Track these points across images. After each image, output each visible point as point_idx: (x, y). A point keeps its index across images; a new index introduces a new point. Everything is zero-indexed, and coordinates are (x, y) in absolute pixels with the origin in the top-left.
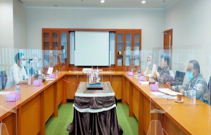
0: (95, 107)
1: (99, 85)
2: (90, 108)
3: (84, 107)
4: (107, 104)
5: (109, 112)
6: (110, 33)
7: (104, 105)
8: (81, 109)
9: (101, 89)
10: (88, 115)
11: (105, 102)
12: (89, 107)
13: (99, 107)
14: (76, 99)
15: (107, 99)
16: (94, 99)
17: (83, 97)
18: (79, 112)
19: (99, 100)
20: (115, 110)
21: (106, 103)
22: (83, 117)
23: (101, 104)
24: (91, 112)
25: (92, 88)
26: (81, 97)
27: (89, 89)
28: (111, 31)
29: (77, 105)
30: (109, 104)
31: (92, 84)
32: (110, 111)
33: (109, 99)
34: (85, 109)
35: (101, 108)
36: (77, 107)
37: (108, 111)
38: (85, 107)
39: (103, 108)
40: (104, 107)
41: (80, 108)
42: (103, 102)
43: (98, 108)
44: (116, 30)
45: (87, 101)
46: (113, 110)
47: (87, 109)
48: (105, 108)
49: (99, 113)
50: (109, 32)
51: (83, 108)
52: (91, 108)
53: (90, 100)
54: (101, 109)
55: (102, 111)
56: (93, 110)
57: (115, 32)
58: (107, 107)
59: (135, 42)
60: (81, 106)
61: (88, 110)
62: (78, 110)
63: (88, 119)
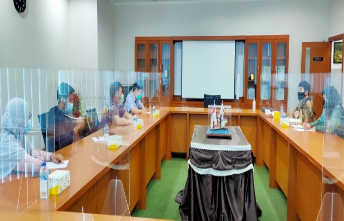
0: (221, 168)
1: (226, 131)
2: (213, 168)
3: (204, 166)
4: (239, 163)
5: (241, 176)
6: (237, 43)
7: (235, 165)
8: (199, 169)
9: (229, 138)
10: (210, 180)
11: (236, 159)
12: (211, 167)
13: (227, 168)
14: (193, 151)
15: (239, 155)
16: (219, 153)
17: (203, 150)
18: (197, 173)
19: (226, 156)
20: (251, 174)
21: (237, 162)
22: (202, 182)
23: (229, 163)
24: (214, 175)
25: (216, 135)
26: (201, 149)
27: (210, 137)
28: (239, 40)
29: (193, 161)
30: (242, 163)
31: (215, 130)
32: (244, 176)
33: (241, 155)
34: (206, 170)
35: (230, 169)
36: (194, 164)
37: (241, 174)
38: (206, 165)
39: (234, 170)
40: (234, 168)
41: (199, 167)
42: (233, 159)
43: (225, 169)
44: (247, 37)
45: (209, 157)
46: (248, 174)
47: (208, 169)
48: (236, 170)
49: (228, 177)
50: (234, 41)
51: (203, 168)
52: (215, 167)
53: (213, 155)
54: (230, 171)
55: (231, 174)
56: (217, 171)
57: (244, 41)
58: (239, 168)
59: (278, 58)
60: (200, 164)
61: (210, 171)
62: (195, 170)
63: (210, 186)
